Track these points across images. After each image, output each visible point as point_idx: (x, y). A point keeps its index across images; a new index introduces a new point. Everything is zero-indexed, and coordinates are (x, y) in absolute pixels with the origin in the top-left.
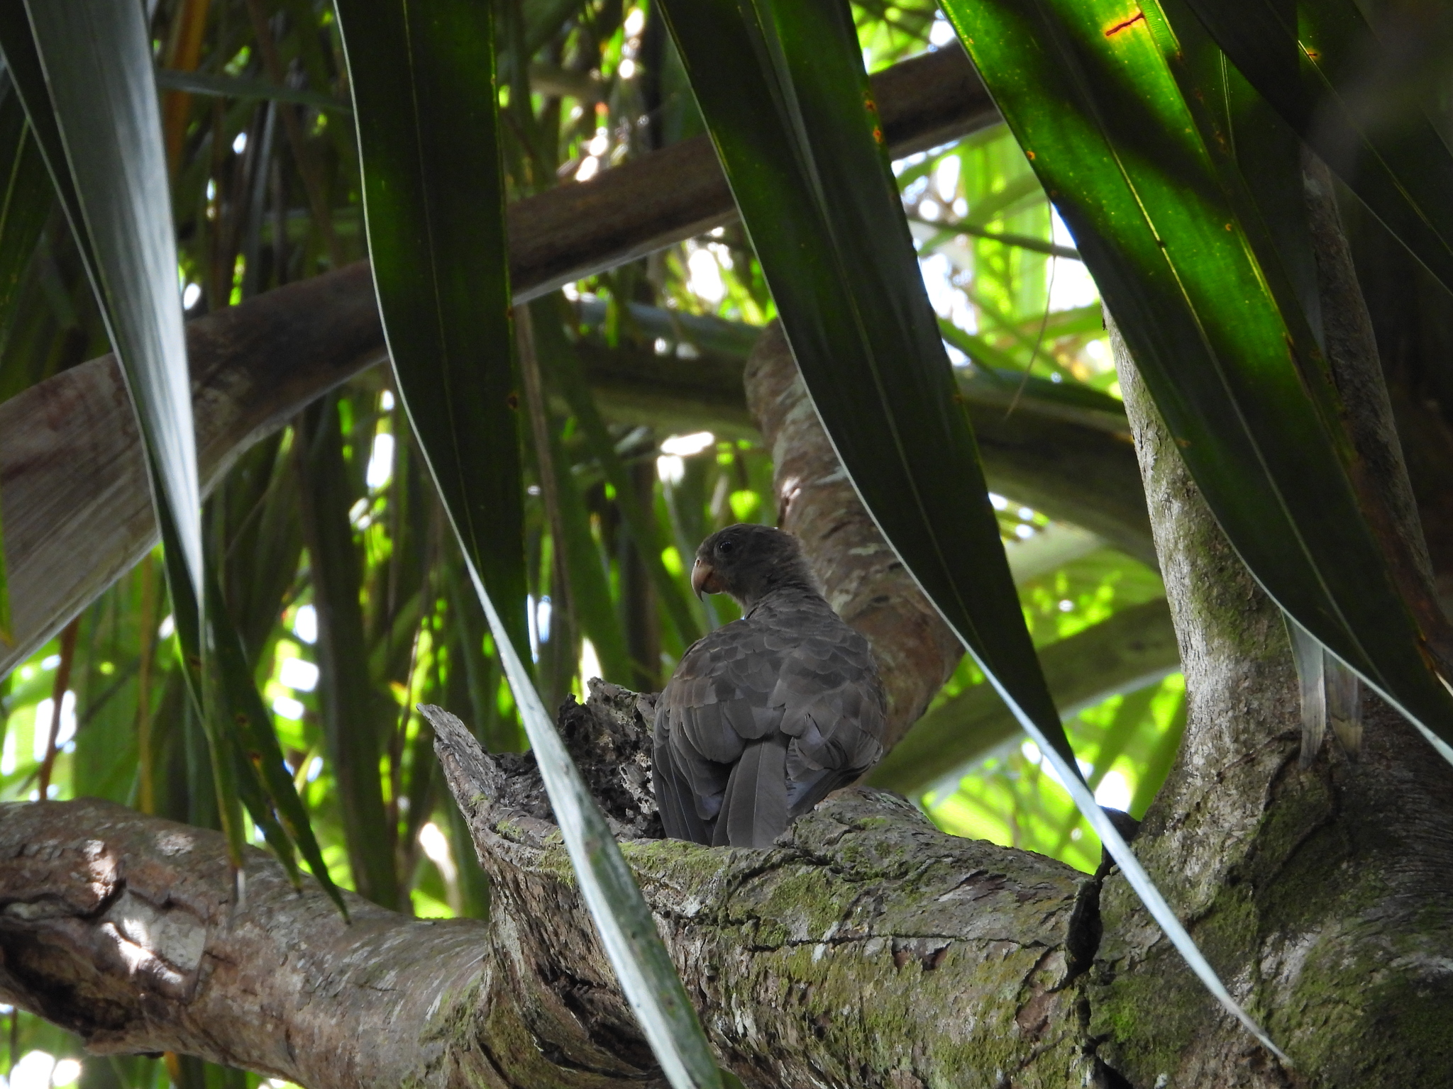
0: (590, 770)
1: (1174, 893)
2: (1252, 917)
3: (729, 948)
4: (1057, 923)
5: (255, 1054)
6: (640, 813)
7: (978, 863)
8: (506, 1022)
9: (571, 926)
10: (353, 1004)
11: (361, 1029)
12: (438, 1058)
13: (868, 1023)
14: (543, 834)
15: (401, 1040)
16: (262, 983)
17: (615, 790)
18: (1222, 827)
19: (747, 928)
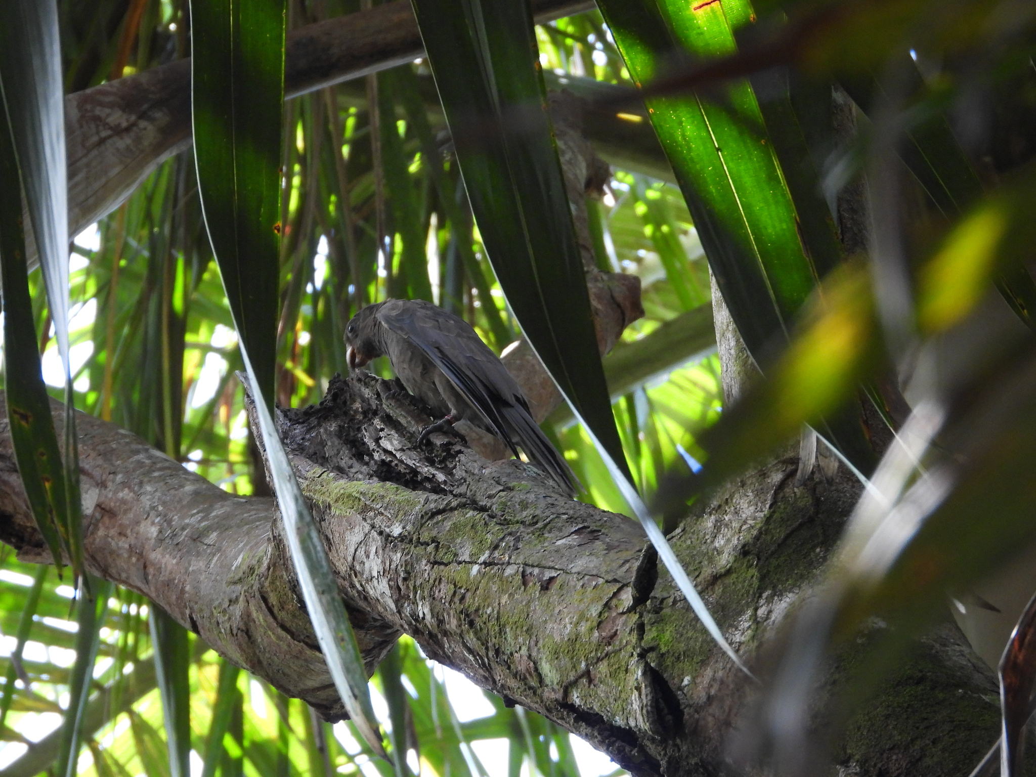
0: (344, 426)
1: (706, 557)
2: (754, 578)
3: (418, 560)
4: (630, 568)
5: (124, 575)
6: (373, 459)
7: (584, 521)
8: (278, 584)
9: (320, 532)
10: (188, 552)
11: (191, 569)
12: (237, 597)
13: (502, 621)
14: (307, 469)
15: (216, 580)
16: (132, 530)
17: (359, 441)
18: (741, 516)
19: (430, 548)
